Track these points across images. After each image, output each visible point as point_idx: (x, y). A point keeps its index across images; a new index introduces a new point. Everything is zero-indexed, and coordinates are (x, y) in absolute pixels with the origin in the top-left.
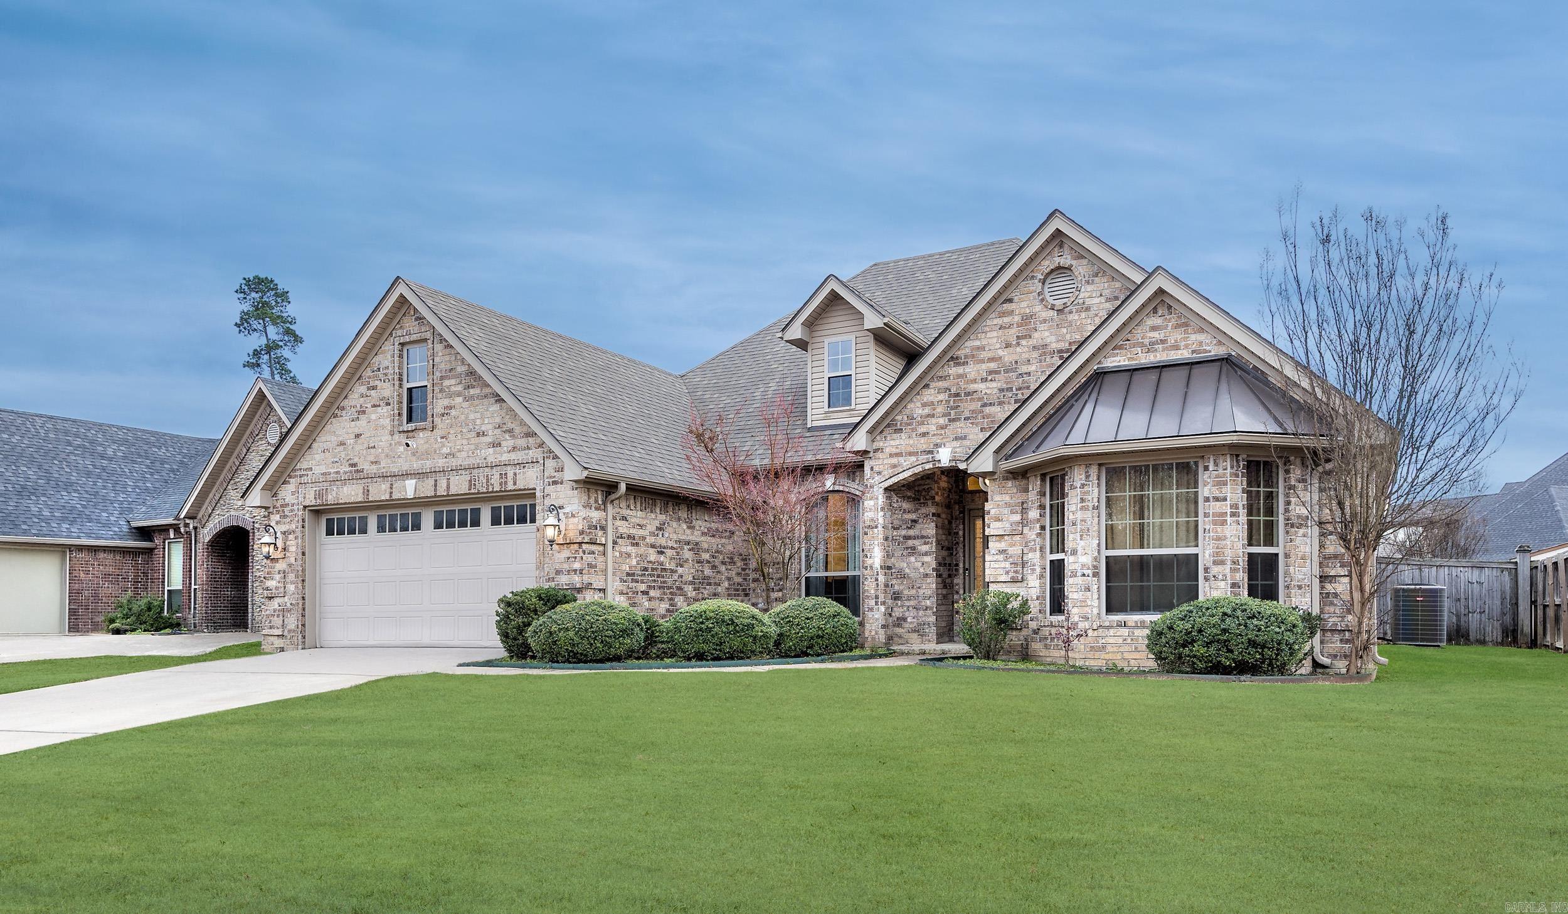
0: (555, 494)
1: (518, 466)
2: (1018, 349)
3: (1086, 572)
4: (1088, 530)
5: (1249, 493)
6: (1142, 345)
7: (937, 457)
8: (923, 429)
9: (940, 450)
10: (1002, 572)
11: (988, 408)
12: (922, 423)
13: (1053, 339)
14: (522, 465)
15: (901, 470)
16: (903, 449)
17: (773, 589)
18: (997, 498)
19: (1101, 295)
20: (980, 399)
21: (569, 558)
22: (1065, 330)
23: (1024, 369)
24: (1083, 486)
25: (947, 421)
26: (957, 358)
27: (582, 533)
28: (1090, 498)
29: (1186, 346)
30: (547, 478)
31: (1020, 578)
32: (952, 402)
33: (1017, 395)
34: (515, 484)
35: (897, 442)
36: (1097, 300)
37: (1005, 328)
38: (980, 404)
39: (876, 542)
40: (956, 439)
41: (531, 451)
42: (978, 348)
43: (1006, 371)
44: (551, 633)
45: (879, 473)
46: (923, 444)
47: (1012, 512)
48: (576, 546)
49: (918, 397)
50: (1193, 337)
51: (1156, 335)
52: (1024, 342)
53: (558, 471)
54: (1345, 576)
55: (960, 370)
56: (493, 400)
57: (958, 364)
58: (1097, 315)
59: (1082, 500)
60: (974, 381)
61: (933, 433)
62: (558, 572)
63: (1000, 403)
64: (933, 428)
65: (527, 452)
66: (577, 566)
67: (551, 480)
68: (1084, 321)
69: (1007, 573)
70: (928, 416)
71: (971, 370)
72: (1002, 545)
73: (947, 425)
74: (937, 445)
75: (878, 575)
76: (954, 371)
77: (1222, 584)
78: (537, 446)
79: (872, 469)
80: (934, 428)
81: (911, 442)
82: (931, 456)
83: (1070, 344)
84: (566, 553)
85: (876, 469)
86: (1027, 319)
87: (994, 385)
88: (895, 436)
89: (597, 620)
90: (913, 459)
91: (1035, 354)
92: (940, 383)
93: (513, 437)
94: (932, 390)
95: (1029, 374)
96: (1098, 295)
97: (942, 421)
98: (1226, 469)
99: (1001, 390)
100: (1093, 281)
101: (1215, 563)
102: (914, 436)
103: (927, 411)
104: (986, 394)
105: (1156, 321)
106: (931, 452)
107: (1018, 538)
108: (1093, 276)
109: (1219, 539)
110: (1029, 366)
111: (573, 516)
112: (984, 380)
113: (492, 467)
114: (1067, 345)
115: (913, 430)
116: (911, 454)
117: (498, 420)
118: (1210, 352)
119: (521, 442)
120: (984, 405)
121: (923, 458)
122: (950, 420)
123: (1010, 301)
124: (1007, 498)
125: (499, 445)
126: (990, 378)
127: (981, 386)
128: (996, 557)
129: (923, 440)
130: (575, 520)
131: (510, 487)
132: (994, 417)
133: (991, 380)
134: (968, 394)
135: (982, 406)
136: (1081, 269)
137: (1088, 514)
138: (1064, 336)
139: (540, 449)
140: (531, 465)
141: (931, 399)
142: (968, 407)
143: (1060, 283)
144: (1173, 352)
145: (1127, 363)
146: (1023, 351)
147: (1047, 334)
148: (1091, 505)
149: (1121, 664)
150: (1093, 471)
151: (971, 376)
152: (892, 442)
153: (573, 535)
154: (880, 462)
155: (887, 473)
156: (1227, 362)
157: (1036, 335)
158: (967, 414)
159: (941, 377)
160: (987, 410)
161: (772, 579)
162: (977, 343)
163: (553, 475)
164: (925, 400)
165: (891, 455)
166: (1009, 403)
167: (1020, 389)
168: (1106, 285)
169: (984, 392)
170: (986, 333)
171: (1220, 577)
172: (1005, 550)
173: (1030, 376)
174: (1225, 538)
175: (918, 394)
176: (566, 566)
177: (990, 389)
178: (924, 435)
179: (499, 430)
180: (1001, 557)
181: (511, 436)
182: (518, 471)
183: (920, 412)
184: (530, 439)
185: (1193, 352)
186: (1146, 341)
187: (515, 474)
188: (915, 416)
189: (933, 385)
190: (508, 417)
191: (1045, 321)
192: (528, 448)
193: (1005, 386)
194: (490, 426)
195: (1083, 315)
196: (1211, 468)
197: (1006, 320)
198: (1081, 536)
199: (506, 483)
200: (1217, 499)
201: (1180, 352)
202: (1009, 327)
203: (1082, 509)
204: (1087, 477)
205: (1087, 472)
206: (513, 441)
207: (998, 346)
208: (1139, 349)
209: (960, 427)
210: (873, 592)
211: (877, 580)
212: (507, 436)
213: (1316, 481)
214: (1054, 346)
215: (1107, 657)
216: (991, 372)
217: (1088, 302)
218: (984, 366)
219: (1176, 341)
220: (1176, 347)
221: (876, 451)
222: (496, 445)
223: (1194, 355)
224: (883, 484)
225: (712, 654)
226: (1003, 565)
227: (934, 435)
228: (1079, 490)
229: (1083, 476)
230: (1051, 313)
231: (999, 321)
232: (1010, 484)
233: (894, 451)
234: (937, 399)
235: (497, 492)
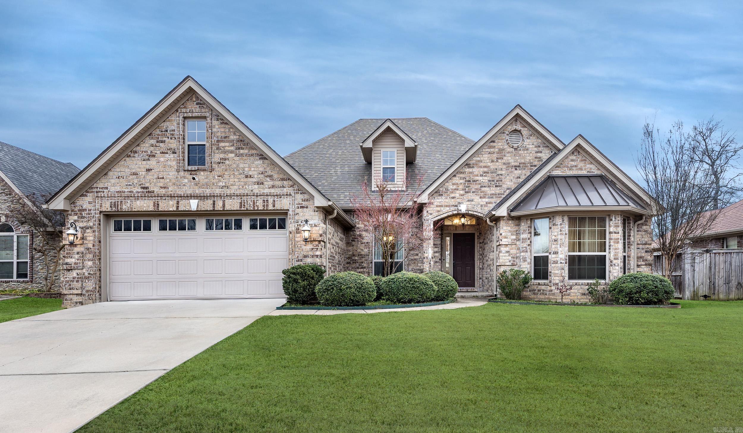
0: (302, 213)
1: (276, 197)
2: (497, 164)
3: (562, 262)
4: (563, 244)
5: (623, 231)
6: (567, 167)
7: (460, 208)
8: (453, 195)
9: (461, 205)
10: (508, 261)
11: (483, 188)
12: (452, 193)
13: (512, 161)
14: (279, 196)
15: (442, 213)
16: (443, 204)
17: (358, 267)
18: (505, 228)
19: (533, 144)
20: (480, 184)
21: (312, 249)
22: (517, 158)
23: (500, 172)
24: (561, 224)
25: (464, 192)
26: (469, 164)
27: (321, 235)
28: (564, 230)
29: (585, 169)
30: (297, 204)
31: (515, 264)
32: (466, 184)
33: (496, 183)
34: (274, 206)
35: (440, 200)
36: (531, 146)
37: (491, 153)
38: (480, 186)
39: (430, 246)
40: (469, 201)
41: (285, 189)
42: (479, 161)
43: (492, 173)
45: (431, 214)
46: (453, 202)
47: (512, 235)
48: (317, 243)
49: (451, 180)
50: (588, 166)
51: (573, 163)
52: (500, 161)
53: (305, 201)
54: (644, 265)
55: (471, 170)
56: (258, 158)
57: (469, 167)
58: (531, 153)
59: (561, 231)
60: (477, 176)
61: (457, 197)
62: (305, 257)
63: (489, 187)
64: (457, 195)
65: (282, 189)
66: (318, 253)
67: (299, 206)
68: (526, 155)
69: (510, 261)
70: (455, 189)
71: (476, 170)
72: (507, 249)
73: (464, 195)
74: (459, 203)
75: (430, 261)
76: (467, 170)
77: (617, 268)
78: (289, 186)
79: (427, 212)
80: (458, 195)
81: (447, 201)
82: (456, 208)
83: (520, 163)
84: (311, 246)
85: (430, 212)
86: (501, 151)
87: (486, 178)
88: (439, 197)
90: (448, 208)
91: (504, 167)
92: (461, 175)
93: (273, 180)
94: (457, 178)
95: (502, 175)
96: (532, 144)
97: (462, 192)
98: (619, 221)
99: (490, 181)
100: (530, 138)
101: (615, 259)
102: (448, 198)
103: (455, 187)
104: (482, 182)
105: (574, 157)
106: (456, 206)
107: (514, 246)
108: (530, 136)
109: (616, 249)
110: (502, 172)
111: (315, 226)
112: (482, 176)
113: (257, 196)
114: (518, 164)
115: (448, 195)
116: (447, 206)
117: (261, 169)
118: (594, 172)
119: (279, 183)
120: (482, 187)
121: (453, 208)
122: (466, 192)
123: (494, 142)
124: (509, 228)
125: (263, 184)
126: (484, 175)
127: (480, 178)
128: (505, 254)
129: (453, 200)
130: (317, 228)
131: (271, 207)
132: (486, 192)
133: (485, 176)
134: (474, 181)
135: (481, 187)
136: (525, 132)
137: (563, 237)
138: (517, 160)
139: (291, 188)
140: (286, 196)
141: (457, 182)
142: (474, 187)
143: (514, 137)
144: (580, 171)
145: (561, 174)
146: (499, 165)
147: (510, 158)
148: (564, 233)
149: (576, 301)
150: (566, 219)
151: (476, 173)
152: (437, 200)
153: (315, 236)
154: (432, 209)
155: (435, 214)
156: (601, 177)
157: (505, 158)
158: (473, 190)
159: (461, 172)
160: (483, 189)
161: (358, 262)
162: (479, 159)
163: (301, 202)
164: (454, 182)
165: (437, 206)
166: (493, 187)
167: (497, 181)
168: (535, 140)
169: (481, 181)
170: (483, 155)
171: (616, 265)
172: (509, 251)
173: (502, 176)
174: (619, 249)
175: (450, 179)
176: (311, 253)
177: (485, 180)
178: (453, 198)
179: (262, 175)
180: (507, 254)
181: (271, 179)
182: (276, 199)
183: (451, 187)
184: (285, 182)
185: (588, 172)
186: (569, 165)
187: (274, 201)
188: (449, 189)
189: (457, 175)
190: (269, 168)
191: (509, 152)
192: (283, 187)
193: (491, 179)
194: (256, 173)
195: (525, 152)
196: (613, 220)
197: (492, 150)
198: (560, 246)
199: (267, 206)
200: (615, 233)
201: (583, 171)
202: (493, 153)
203: (561, 234)
204: (563, 221)
205: (563, 219)
206: (272, 182)
207: (488, 161)
208: (566, 168)
209: (470, 196)
210: (428, 269)
211: (430, 263)
212: (268, 179)
213: (636, 227)
214: (513, 164)
215: (571, 298)
216: (485, 172)
217: (528, 146)
218: (482, 169)
219: (581, 167)
220: (581, 169)
221: (430, 203)
222: (259, 183)
223: (588, 173)
224: (433, 219)
226: (508, 258)
227: (458, 198)
228: (559, 226)
229: (561, 220)
230: (512, 149)
231: (489, 150)
232: (510, 222)
233: (439, 204)
234: (460, 182)
235: (261, 210)
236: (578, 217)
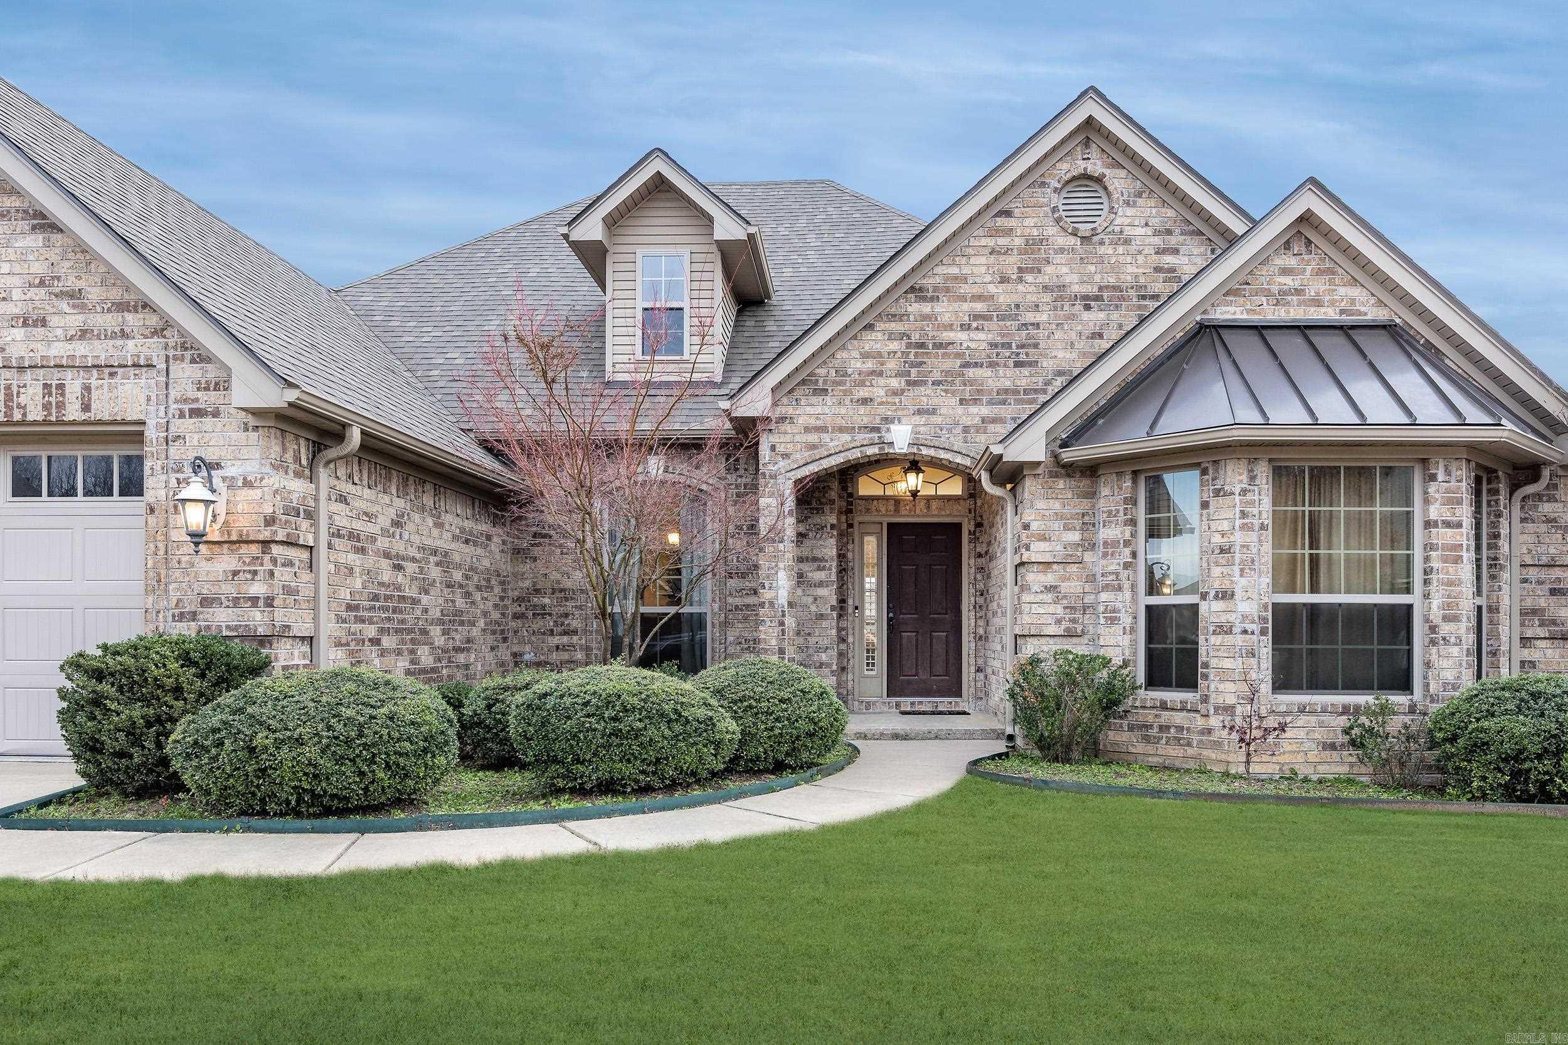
0: (196, 437)
1: (95, 372)
2: (1020, 287)
3: (1250, 627)
4: (1253, 561)
5: (1475, 518)
6: (1268, 293)
7: (888, 438)
8: (863, 393)
9: (892, 427)
10: (1050, 620)
11: (971, 370)
12: (862, 384)
13: (1075, 278)
14: (107, 371)
15: (826, 453)
16: (829, 422)
18: (1040, 504)
19: (1147, 225)
20: (958, 355)
21: (236, 574)
22: (1092, 268)
23: (1030, 317)
24: (1244, 492)
25: (903, 384)
26: (921, 290)
27: (270, 521)
28: (1255, 511)
29: (1332, 303)
30: (176, 401)
31: (1078, 632)
32: (912, 356)
33: (1018, 354)
34: (86, 408)
35: (819, 410)
36: (1141, 231)
37: (999, 253)
38: (958, 362)
39: (781, 565)
40: (919, 412)
41: (130, 343)
42: (955, 278)
43: (1002, 318)
44: (252, 750)
45: (786, 456)
46: (862, 416)
47: (1067, 528)
48: (255, 549)
49: (855, 342)
50: (1342, 291)
51: (1288, 281)
52: (1029, 278)
54: (1545, 638)
55: (926, 308)
56: (25, 225)
57: (923, 299)
58: (1140, 252)
59: (1244, 514)
60: (950, 327)
61: (879, 400)
63: (992, 365)
64: (879, 393)
65: (119, 342)
66: (257, 590)
67: (186, 407)
68: (1121, 259)
69: (1059, 623)
70: (873, 373)
71: (944, 310)
72: (1050, 578)
73: (903, 391)
74: (887, 420)
75: (783, 616)
76: (915, 308)
77: (1455, 651)
78: (147, 332)
79: (773, 448)
80: (882, 393)
81: (843, 411)
82: (876, 435)
83: (1101, 289)
84: (227, 562)
85: (780, 448)
86: (1033, 244)
87: (981, 336)
88: (814, 399)
89: (372, 717)
90: (846, 437)
91: (1047, 298)
92: (893, 325)
93: (82, 308)
94: (879, 335)
95: (1037, 325)
96: (1143, 222)
97: (895, 383)
98: (1460, 481)
99: (993, 345)
100: (1135, 202)
101: (1446, 619)
102: (847, 402)
103: (870, 365)
104: (968, 348)
105: (1291, 262)
106: (877, 430)
107: (1074, 568)
108: (1135, 196)
109: (1450, 583)
110: (1038, 315)
111: (247, 484)
112: (965, 327)
113: (21, 369)
114: (1096, 289)
115: (846, 393)
116: (841, 430)
117: (39, 268)
118: (1366, 314)
119: (110, 321)
120: (966, 365)
121: (863, 437)
122: (909, 383)
123: (1007, 213)
124: (1057, 505)
125: (43, 322)
126: (974, 325)
127: (962, 336)
128: (1041, 597)
129: (862, 410)
130: (256, 494)
131: (73, 412)
132: (982, 385)
133: (977, 329)
134: (939, 346)
135: (963, 366)
136: (1118, 181)
137: (1252, 537)
138: (1091, 275)
139: (155, 339)
140: (132, 371)
141: (878, 347)
142: (938, 365)
143: (1082, 197)
144: (1312, 309)
145: (1245, 316)
146: (1027, 291)
147: (1065, 270)
148: (1256, 522)
149: (1303, 771)
150: (1263, 471)
151: (946, 318)
152: (808, 409)
153: (248, 524)
154: (788, 438)
155: (800, 457)
156: (1389, 329)
157: (1049, 269)
158: (937, 376)
159: (894, 316)
160: (971, 373)
162: (954, 270)
163: (192, 394)
164: (867, 348)
165: (807, 430)
166: (1005, 366)
167: (1023, 346)
168: (1154, 211)
169: (965, 345)
170: (969, 256)
171: (1453, 640)
172: (1056, 587)
173: (1038, 328)
174: (1459, 583)
175: (855, 337)
176: (228, 590)
177: (977, 341)
178: (865, 401)
179: (42, 291)
180: (1048, 597)
181: (74, 306)
182: (94, 382)
183: (859, 365)
184: (130, 317)
185: (1342, 312)
186: (1275, 289)
187: (87, 388)
188: (850, 371)
189: (880, 326)
190: (67, 264)
191: (1061, 250)
192: (124, 335)
193: (999, 340)
194: (16, 281)
195: (1120, 249)
196: (1440, 477)
197: (1002, 241)
198: (1242, 570)
199: (61, 406)
200: (1448, 524)
201: (1323, 310)
202: (1005, 253)
203: (1243, 527)
204: (1252, 478)
205: (1251, 471)
206: (81, 317)
207: (988, 278)
208: (1264, 299)
209: (926, 395)
212: (64, 306)
213: (1517, 508)
214: (1076, 288)
215: (1281, 759)
216: (976, 317)
217: (1128, 231)
218: (966, 306)
219: (1317, 294)
220: (1317, 303)
221: (782, 419)
222: (34, 321)
223: (1344, 317)
224: (793, 473)
225: (637, 781)
226: (1051, 609)
227: (881, 403)
228: (1237, 498)
229: (1244, 477)
230: (1072, 241)
231: (990, 242)
232: (1061, 483)
233: (812, 422)
234: (887, 349)
235: (35, 423)
236: (1307, 464)
